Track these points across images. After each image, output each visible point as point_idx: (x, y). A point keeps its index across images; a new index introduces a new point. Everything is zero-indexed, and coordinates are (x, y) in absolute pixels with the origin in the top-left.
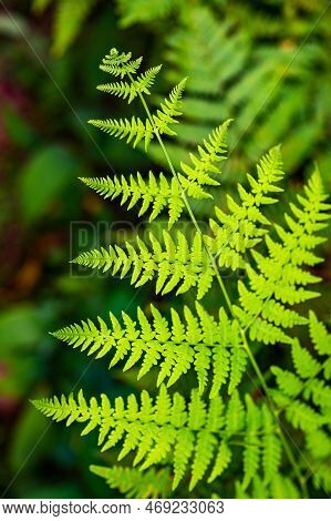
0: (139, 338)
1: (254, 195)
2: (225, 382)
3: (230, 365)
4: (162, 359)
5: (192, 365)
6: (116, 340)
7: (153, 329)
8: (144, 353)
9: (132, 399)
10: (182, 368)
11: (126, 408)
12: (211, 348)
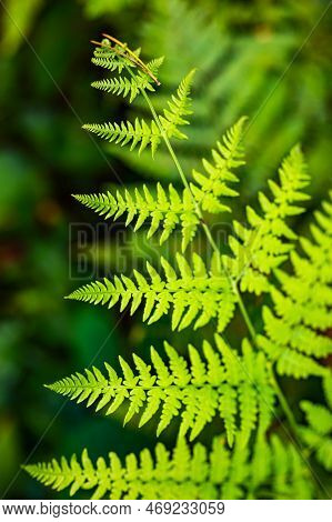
0: (155, 385)
1: (278, 205)
2: (254, 427)
3: (258, 406)
4: (183, 408)
5: (217, 412)
6: (129, 390)
7: (170, 372)
8: (162, 402)
9: (145, 454)
10: (206, 416)
11: (139, 466)
12: (235, 388)
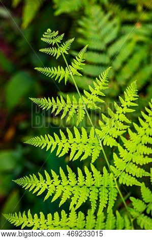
0: (60, 184)
1: (123, 108)
2: (105, 206)
3: (108, 197)
4: (73, 195)
5: (88, 198)
6: (48, 186)
7: (68, 179)
8: (63, 192)
9: (56, 214)
10: (83, 200)
11: (53, 219)
12: (98, 188)
